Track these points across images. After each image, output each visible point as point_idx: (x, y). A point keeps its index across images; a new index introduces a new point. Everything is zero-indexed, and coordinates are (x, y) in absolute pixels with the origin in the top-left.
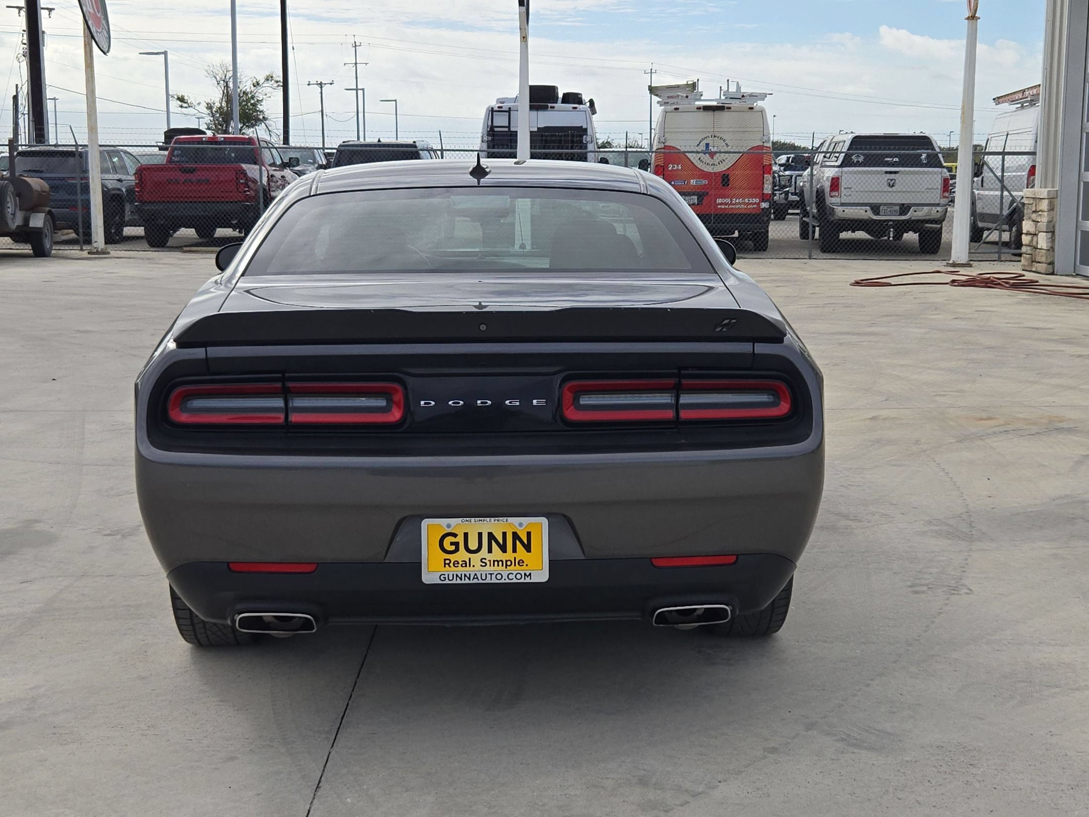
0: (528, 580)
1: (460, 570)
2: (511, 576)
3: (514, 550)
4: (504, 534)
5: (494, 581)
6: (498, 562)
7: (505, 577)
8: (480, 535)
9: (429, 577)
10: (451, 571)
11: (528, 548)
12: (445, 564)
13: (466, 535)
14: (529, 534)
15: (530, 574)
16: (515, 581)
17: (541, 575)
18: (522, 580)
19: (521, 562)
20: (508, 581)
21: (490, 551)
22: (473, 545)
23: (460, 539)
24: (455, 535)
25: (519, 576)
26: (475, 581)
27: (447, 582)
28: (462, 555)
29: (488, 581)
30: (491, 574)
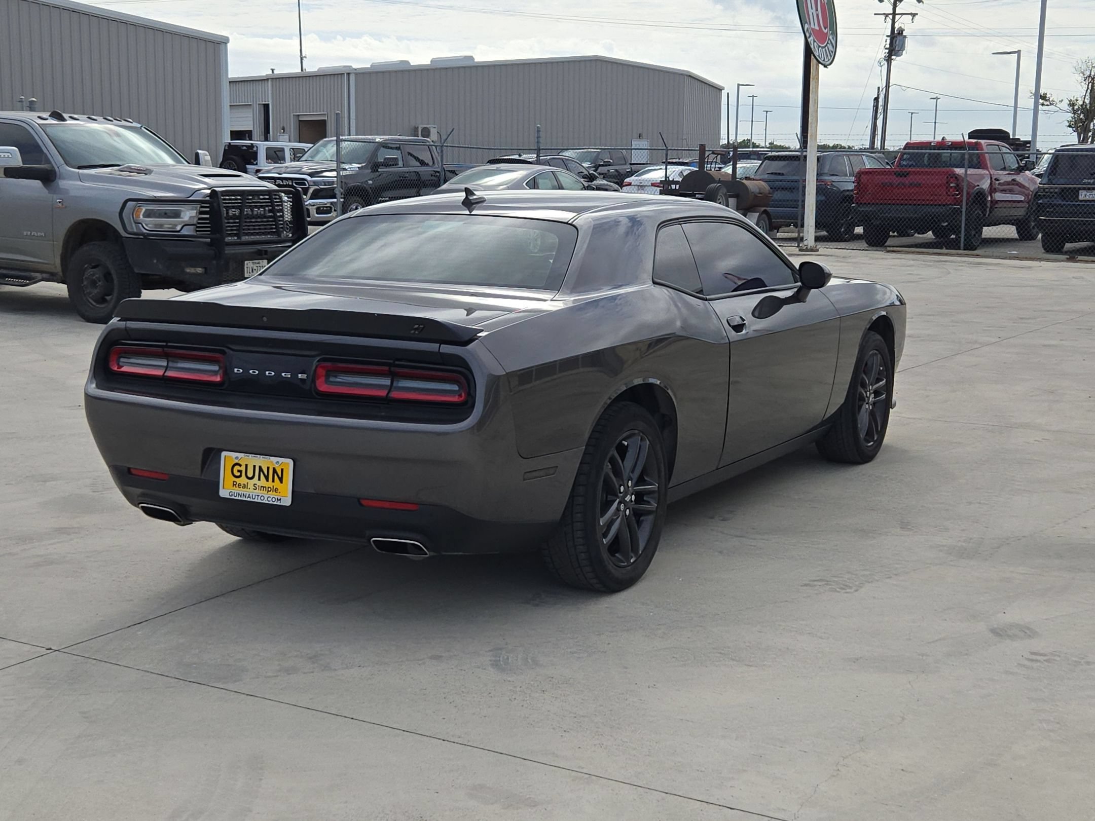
0: (278, 503)
1: (241, 491)
2: (269, 499)
3: (273, 481)
4: (268, 468)
5: (259, 501)
6: (264, 487)
7: (266, 499)
8: (254, 467)
9: (224, 493)
10: (236, 490)
11: (281, 480)
12: (234, 485)
13: (246, 466)
14: (282, 470)
15: (280, 499)
16: (271, 502)
17: (287, 501)
18: (275, 503)
19: (276, 490)
20: (267, 502)
21: (259, 479)
22: (250, 474)
23: (243, 468)
24: (240, 465)
25: (274, 500)
26: (249, 499)
27: (233, 497)
28: (243, 480)
29: (256, 500)
30: (258, 496)
